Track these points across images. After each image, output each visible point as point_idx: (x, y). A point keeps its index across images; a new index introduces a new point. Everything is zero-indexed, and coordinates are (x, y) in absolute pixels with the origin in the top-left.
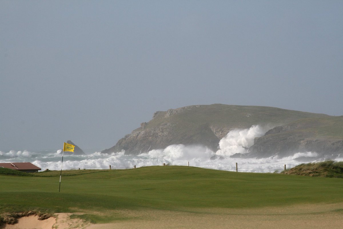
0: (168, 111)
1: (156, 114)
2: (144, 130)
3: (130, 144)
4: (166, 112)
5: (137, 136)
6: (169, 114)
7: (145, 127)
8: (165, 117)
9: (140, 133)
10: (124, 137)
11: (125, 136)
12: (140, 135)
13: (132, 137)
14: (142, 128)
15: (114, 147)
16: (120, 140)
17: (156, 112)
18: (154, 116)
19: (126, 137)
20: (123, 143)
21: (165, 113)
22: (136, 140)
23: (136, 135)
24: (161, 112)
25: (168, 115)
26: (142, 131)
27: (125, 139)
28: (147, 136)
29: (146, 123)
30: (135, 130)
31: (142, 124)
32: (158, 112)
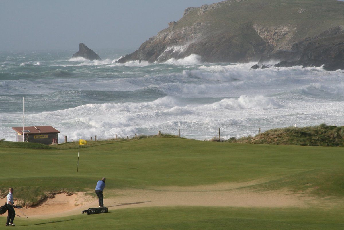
0: (201, 8)
1: (187, 11)
2: (173, 30)
3: (156, 49)
4: (199, 8)
5: (165, 37)
6: (204, 10)
7: (174, 27)
8: (198, 15)
9: (167, 34)
10: (148, 40)
11: (150, 39)
12: (168, 37)
13: (158, 40)
14: (170, 28)
15: (136, 52)
16: (143, 44)
17: (187, 9)
18: (185, 14)
19: (151, 39)
20: (147, 47)
21: (199, 9)
22: (164, 43)
23: (163, 37)
24: (193, 8)
25: (201, 12)
26: (170, 32)
27: (149, 42)
28: (176, 39)
29: (175, 22)
30: (162, 31)
31: (170, 24)
32: (190, 8)
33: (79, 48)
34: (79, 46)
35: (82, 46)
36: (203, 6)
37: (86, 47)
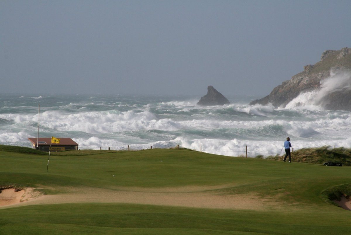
0: (341, 51)
1: (325, 54)
2: (308, 74)
3: (289, 94)
4: (339, 51)
5: (299, 82)
6: (344, 54)
7: (310, 71)
8: (337, 59)
9: (302, 78)
10: (281, 84)
11: (283, 83)
12: (302, 82)
13: (292, 85)
14: (305, 72)
15: (268, 97)
16: (275, 88)
17: (325, 51)
18: (323, 57)
19: (285, 83)
20: (279, 91)
21: (338, 53)
22: (298, 88)
23: (297, 81)
24: (332, 51)
25: (341, 55)
26: (306, 76)
27: (282, 87)
28: (312, 84)
29: (311, 66)
30: (297, 76)
31: (306, 67)
32: (328, 51)
33: (207, 91)
34: (207, 89)
35: (211, 89)
36: (343, 49)
37: (215, 90)
